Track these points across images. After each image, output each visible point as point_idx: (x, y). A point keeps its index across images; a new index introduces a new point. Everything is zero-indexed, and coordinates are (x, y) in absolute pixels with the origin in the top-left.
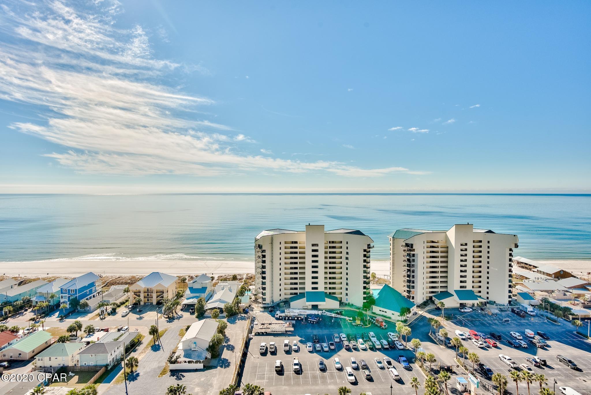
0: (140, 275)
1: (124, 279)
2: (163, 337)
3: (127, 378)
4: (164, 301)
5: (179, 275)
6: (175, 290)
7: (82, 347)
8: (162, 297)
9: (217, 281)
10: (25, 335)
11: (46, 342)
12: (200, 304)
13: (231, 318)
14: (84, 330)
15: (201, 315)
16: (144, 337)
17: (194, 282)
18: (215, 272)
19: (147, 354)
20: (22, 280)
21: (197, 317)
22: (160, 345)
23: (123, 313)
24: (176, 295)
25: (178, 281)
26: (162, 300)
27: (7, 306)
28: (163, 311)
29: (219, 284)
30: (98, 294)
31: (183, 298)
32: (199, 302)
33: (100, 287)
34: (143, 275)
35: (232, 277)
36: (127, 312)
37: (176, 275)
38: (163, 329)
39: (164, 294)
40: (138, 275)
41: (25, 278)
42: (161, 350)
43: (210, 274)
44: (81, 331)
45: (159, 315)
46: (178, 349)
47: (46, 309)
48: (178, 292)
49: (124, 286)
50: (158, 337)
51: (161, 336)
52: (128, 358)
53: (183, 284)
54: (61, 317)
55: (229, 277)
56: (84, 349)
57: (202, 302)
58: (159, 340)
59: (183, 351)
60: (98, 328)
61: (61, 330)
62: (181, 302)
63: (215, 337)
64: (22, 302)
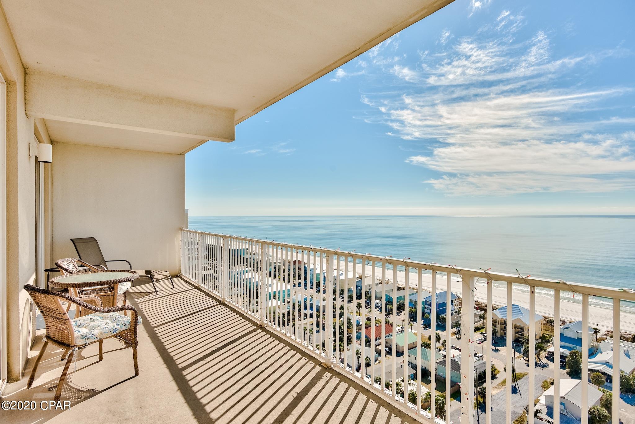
0: (498, 304)
1: (480, 304)
2: (521, 380)
3: (479, 406)
4: (523, 339)
5: (545, 315)
6: (538, 332)
7: (440, 358)
8: (522, 335)
9: (605, 336)
10: (400, 331)
11: (413, 343)
12: (573, 359)
13: (628, 395)
14: (442, 343)
15: (575, 373)
16: (499, 372)
17: (565, 328)
18: (602, 323)
19: (501, 391)
20: (399, 287)
21: (568, 374)
22: (518, 388)
23: (478, 339)
24: (540, 338)
25: (544, 322)
26: (522, 338)
27: (390, 304)
28: (522, 352)
29: (606, 341)
30: (455, 313)
31: (550, 344)
32: (572, 356)
33: (457, 307)
34: (501, 305)
35: (631, 336)
36: (481, 339)
37: (541, 314)
38: (521, 372)
39: (524, 332)
40: (495, 303)
41: (401, 285)
42: (518, 394)
43: (593, 324)
44: (439, 343)
45: (517, 354)
46: (539, 402)
47: (414, 314)
48: (543, 335)
49: (480, 312)
50: (515, 378)
51: (519, 379)
52: (481, 387)
53: (550, 327)
54: (425, 325)
55: (627, 336)
56: (441, 360)
57: (576, 356)
58: (516, 382)
59: (545, 406)
60: (454, 346)
61: (425, 336)
62: (546, 348)
63: (594, 409)
64: (399, 304)
